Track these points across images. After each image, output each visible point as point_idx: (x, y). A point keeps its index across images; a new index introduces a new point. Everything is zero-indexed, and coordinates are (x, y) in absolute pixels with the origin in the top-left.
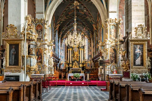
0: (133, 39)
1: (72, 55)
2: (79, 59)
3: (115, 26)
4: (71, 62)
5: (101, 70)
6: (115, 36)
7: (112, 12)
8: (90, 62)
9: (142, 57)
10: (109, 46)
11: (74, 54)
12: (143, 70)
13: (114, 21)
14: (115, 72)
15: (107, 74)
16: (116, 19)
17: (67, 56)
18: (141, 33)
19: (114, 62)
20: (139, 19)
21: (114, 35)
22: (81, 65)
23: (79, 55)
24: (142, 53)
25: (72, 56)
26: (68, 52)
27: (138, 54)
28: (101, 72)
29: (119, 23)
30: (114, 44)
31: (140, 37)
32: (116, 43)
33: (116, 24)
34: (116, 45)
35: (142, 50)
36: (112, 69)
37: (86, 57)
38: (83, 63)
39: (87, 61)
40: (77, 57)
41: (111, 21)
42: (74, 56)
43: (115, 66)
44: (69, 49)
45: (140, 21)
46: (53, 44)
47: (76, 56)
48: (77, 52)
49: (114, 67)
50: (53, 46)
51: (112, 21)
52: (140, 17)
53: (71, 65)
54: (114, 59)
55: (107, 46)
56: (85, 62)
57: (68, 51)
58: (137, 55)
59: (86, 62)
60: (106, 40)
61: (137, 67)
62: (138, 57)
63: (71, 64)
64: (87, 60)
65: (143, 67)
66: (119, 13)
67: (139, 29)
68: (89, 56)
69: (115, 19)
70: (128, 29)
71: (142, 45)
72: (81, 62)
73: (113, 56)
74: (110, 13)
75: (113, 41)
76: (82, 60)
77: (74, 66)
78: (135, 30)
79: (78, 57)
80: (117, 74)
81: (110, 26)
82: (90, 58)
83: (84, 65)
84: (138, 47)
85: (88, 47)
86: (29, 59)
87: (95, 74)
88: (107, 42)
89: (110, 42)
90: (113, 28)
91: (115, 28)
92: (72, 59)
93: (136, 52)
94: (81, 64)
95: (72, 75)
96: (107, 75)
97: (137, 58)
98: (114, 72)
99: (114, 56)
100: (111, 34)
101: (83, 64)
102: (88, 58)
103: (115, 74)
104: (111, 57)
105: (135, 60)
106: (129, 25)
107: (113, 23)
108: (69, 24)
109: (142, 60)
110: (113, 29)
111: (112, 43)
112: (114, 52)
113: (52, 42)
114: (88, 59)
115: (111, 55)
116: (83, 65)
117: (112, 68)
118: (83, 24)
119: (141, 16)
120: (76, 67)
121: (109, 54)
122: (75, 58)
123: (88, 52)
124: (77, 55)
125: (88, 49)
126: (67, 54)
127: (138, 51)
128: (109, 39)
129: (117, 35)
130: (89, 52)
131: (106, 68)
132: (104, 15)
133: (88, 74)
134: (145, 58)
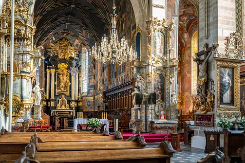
0: (221, 57)
1: (56, 83)
2: (70, 92)
3: (162, 32)
4: (53, 97)
5: (137, 113)
6: (163, 50)
7: (157, 6)
8: (92, 98)
9: (233, 89)
10: (153, 68)
11: (59, 82)
12: (234, 113)
13: (161, 23)
14: (163, 117)
15: (150, 119)
16: (164, 20)
17: (44, 84)
18: (233, 48)
19: (160, 98)
20: (228, 23)
21: (161, 49)
22: (73, 104)
23: (70, 84)
24: (233, 82)
25: (55, 85)
26: (46, 77)
27: (227, 85)
28: (136, 117)
29: (170, 28)
30: (160, 65)
31: (232, 55)
32: (165, 64)
33: (165, 30)
34: (164, 67)
35: (232, 77)
36: (156, 112)
37: (85, 89)
38: (77, 99)
39: (86, 96)
40: (66, 87)
41: (155, 22)
42: (58, 85)
43: (162, 106)
44: (48, 71)
45: (230, 26)
46: (40, 55)
47: (62, 84)
48: (65, 78)
49: (160, 107)
50: (40, 59)
51: (157, 23)
52: (230, 20)
53: (52, 104)
54: (160, 93)
55: (150, 67)
56: (82, 98)
57: (46, 74)
58: (225, 86)
59: (84, 98)
60: (149, 56)
61: (226, 106)
62: (227, 90)
63: (53, 100)
64: (85, 94)
65: (235, 107)
66: (168, 10)
67: (232, 40)
68: (90, 87)
69: (162, 20)
70: (207, 39)
71: (233, 69)
72: (73, 98)
73: (158, 88)
74: (153, 8)
75: (160, 60)
76: (75, 95)
77: (59, 105)
78: (226, 41)
79: (68, 88)
80: (166, 121)
81: (154, 31)
82: (92, 91)
83: (81, 104)
84: (227, 73)
85: (89, 69)
86: (18, 81)
87: (122, 121)
88: (150, 61)
89: (154, 60)
90: (159, 36)
91: (162, 35)
92: (55, 91)
93: (224, 80)
94: (73, 101)
95: (84, 122)
96: (149, 122)
97: (225, 91)
98: (161, 117)
99: (160, 87)
100: (155, 47)
101: (77, 102)
102: (89, 90)
103: (162, 120)
104: (155, 89)
105: (222, 95)
106: (211, 32)
107: (159, 27)
108: (56, 19)
109: (232, 96)
110: (159, 38)
111: (157, 62)
112: (160, 80)
113: (39, 51)
114: (88, 92)
115: (155, 84)
116: (77, 104)
117: (157, 109)
118: (84, 23)
119: (232, 19)
120: (63, 107)
121: (153, 83)
122: (62, 89)
123: (89, 79)
124: (66, 83)
125: (89, 73)
126: (44, 79)
127: (227, 79)
128: (152, 55)
129: (165, 50)
130: (91, 79)
131: (148, 109)
132: (142, 10)
133: (117, 120)
134: (237, 92)
